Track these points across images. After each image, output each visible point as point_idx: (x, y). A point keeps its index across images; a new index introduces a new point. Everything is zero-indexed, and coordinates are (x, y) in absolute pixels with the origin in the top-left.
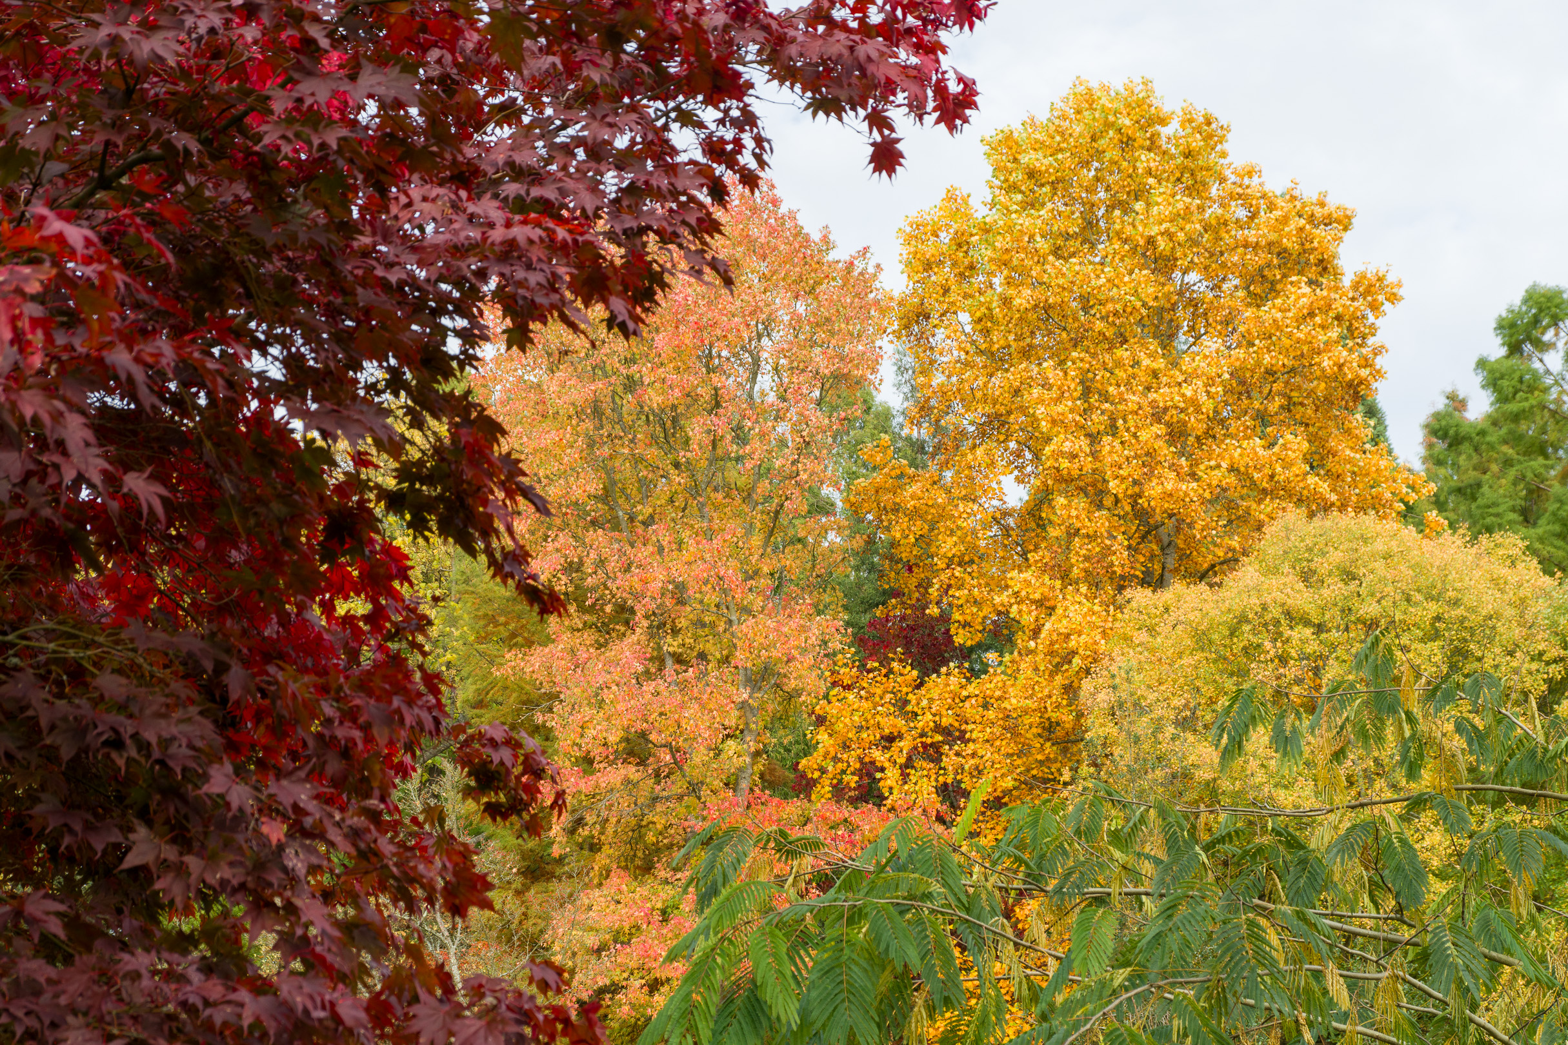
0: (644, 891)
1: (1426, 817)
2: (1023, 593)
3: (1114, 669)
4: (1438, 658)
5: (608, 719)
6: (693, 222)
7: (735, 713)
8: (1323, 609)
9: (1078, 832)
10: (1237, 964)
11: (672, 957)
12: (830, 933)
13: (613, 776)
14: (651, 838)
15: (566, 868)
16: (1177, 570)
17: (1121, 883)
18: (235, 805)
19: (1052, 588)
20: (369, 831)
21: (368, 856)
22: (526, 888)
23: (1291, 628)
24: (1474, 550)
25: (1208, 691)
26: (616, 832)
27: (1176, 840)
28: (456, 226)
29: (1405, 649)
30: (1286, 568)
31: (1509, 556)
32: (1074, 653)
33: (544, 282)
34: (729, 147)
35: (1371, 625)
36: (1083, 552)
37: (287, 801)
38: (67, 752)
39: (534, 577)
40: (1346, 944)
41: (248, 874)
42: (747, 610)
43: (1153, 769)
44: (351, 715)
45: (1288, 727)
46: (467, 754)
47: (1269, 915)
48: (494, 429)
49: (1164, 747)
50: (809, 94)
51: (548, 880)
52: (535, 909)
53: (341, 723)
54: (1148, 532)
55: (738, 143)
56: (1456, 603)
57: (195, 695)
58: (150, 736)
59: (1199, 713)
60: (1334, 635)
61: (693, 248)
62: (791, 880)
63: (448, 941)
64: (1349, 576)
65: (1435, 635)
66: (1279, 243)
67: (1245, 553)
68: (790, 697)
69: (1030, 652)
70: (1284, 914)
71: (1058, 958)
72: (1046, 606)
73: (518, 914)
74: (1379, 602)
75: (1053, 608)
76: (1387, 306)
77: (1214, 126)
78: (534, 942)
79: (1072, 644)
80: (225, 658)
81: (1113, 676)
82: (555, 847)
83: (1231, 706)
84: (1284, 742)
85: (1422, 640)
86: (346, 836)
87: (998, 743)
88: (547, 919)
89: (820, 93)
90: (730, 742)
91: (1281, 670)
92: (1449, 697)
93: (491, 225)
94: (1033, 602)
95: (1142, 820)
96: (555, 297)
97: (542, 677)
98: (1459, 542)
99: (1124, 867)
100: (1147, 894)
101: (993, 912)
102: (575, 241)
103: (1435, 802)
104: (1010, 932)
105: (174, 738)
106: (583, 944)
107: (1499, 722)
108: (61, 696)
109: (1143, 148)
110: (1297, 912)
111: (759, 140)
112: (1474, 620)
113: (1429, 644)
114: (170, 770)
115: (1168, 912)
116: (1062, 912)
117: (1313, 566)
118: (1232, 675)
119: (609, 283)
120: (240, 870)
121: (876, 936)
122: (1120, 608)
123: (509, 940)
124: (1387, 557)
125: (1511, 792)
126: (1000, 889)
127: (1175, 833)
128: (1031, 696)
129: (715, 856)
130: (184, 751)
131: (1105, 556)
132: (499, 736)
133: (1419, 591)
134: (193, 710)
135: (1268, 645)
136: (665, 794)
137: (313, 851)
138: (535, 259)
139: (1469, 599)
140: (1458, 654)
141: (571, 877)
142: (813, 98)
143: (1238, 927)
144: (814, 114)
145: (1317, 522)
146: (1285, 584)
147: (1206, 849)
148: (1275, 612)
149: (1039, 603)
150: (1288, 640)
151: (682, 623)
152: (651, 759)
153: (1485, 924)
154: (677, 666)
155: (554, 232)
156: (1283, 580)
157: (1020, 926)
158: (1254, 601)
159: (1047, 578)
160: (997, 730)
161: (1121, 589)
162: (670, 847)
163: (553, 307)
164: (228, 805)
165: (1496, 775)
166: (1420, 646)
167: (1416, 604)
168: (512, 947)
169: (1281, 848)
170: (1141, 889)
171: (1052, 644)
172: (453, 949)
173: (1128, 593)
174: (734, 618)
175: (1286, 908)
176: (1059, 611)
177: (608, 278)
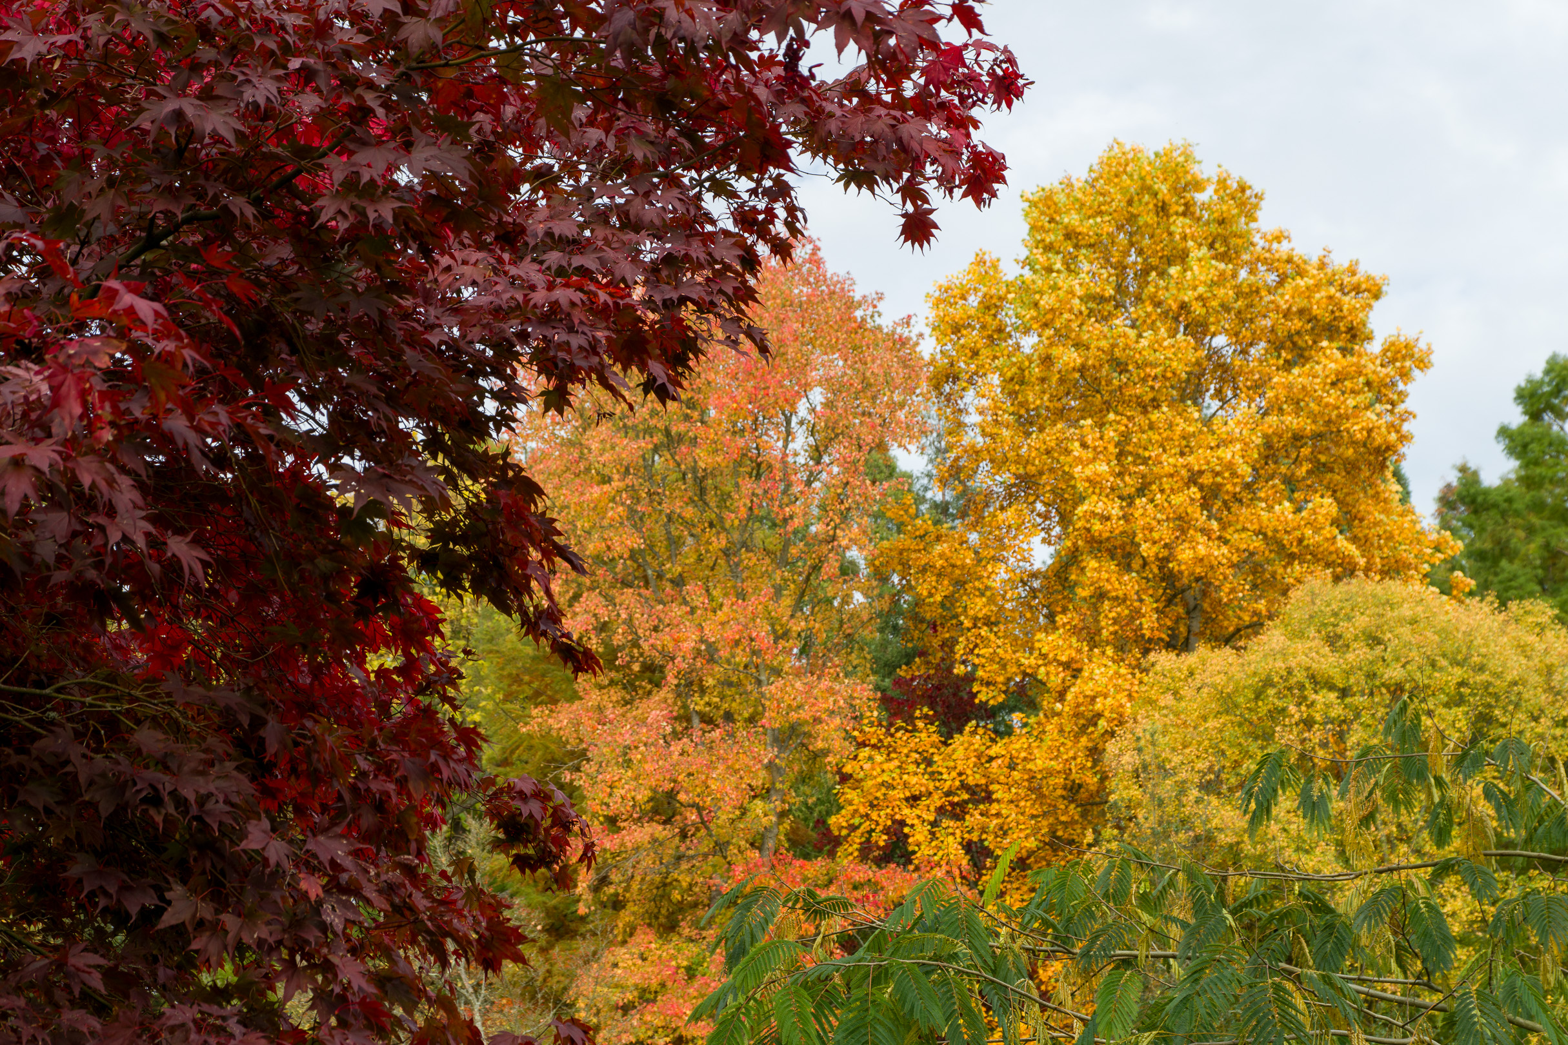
0: (670, 949)
1: (1450, 883)
2: (1051, 656)
3: (1139, 732)
4: (1462, 724)
5: (637, 778)
6: (730, 291)
7: (763, 774)
8: (1347, 674)
9: (1106, 896)
10: (1263, 1028)
11: (696, 1017)
12: (856, 993)
13: (641, 834)
14: (676, 896)
15: (591, 926)
16: (1202, 633)
17: (1148, 946)
18: (273, 861)
19: (1079, 651)
20: (404, 886)
21: (402, 910)
22: (551, 946)
23: (1316, 692)
24: (1502, 617)
25: (1232, 753)
26: (640, 890)
27: (1203, 904)
28: (499, 288)
29: (1430, 714)
30: (1312, 632)
31: (1537, 624)
32: (1099, 715)
33: (585, 344)
34: (761, 217)
35: (1397, 689)
36: (1111, 615)
37: (325, 858)
38: (106, 808)
39: (568, 636)
40: (1369, 1008)
41: (284, 931)
42: (777, 672)
43: (1177, 832)
44: (385, 769)
45: (1316, 793)
46: (496, 807)
47: (1298, 979)
48: (532, 489)
49: (1187, 810)
50: (841, 166)
51: (572, 938)
52: (559, 966)
53: (376, 776)
54: (1175, 596)
55: (770, 214)
56: (1481, 668)
57: (231, 750)
58: (189, 793)
59: (1224, 776)
60: (1358, 700)
61: (728, 316)
62: (819, 939)
63: (472, 998)
64: (1374, 640)
65: (1459, 701)
66: (1310, 310)
67: (1270, 617)
68: (816, 756)
69: (1059, 714)
70: (1311, 978)
71: (1082, 1019)
72: (1074, 670)
73: (542, 971)
74: (1403, 666)
75: (1080, 670)
76: (1416, 373)
77: (1248, 192)
78: (557, 1001)
79: (1098, 706)
80: (261, 712)
81: (1138, 739)
82: (581, 904)
83: (1258, 771)
84: (1313, 808)
85: (1447, 705)
86: (380, 891)
87: (1022, 803)
88: (572, 977)
89: (853, 165)
90: (758, 802)
91: (1306, 735)
92: (1477, 764)
93: (533, 288)
94: (1060, 663)
95: (1171, 883)
96: (595, 360)
97: (568, 734)
98: (1487, 609)
99: (1151, 930)
100: (1174, 957)
101: (1020, 974)
102: (616, 304)
103: (1462, 867)
104: (1035, 994)
105: (210, 795)
106: (608, 1000)
107: (1528, 788)
108: (97, 751)
109: (1177, 213)
110: (1323, 977)
111: (791, 210)
112: (1500, 685)
113: (1454, 710)
114: (207, 825)
115: (1195, 976)
116: (1087, 974)
117: (1339, 630)
118: (1256, 738)
119: (649, 347)
120: (276, 927)
121: (901, 996)
122: (1146, 671)
123: (533, 997)
124: (1414, 622)
125: (1539, 858)
126: (1027, 950)
127: (1202, 896)
128: (1056, 757)
129: (743, 916)
130: (221, 805)
131: (1132, 619)
132: (528, 789)
133: (1444, 656)
134: (230, 765)
135: (1292, 709)
136: (691, 852)
137: (347, 905)
138: (576, 322)
139: (1494, 665)
140: (1483, 720)
141: (595, 934)
142: (845, 170)
143: (1264, 990)
144: (846, 186)
145: (1342, 587)
146: (1310, 649)
147: (1233, 913)
148: (1300, 676)
149: (1066, 665)
150: (1313, 703)
151: (710, 682)
152: (678, 817)
153: (1511, 990)
154: (703, 725)
155: (596, 295)
156: (1309, 644)
157: (1043, 988)
158: (1280, 664)
159: (1074, 640)
160: (1022, 792)
161: (1146, 652)
162: (695, 905)
163: (591, 369)
164: (266, 860)
165: (1526, 842)
166: (1444, 711)
167: (1441, 669)
168: (536, 1004)
169: (1308, 912)
170: (1170, 952)
171: (1078, 705)
172: (477, 1005)
173: (1152, 656)
174: (763, 678)
175: (1313, 973)
176: (1086, 674)
177: (648, 342)
